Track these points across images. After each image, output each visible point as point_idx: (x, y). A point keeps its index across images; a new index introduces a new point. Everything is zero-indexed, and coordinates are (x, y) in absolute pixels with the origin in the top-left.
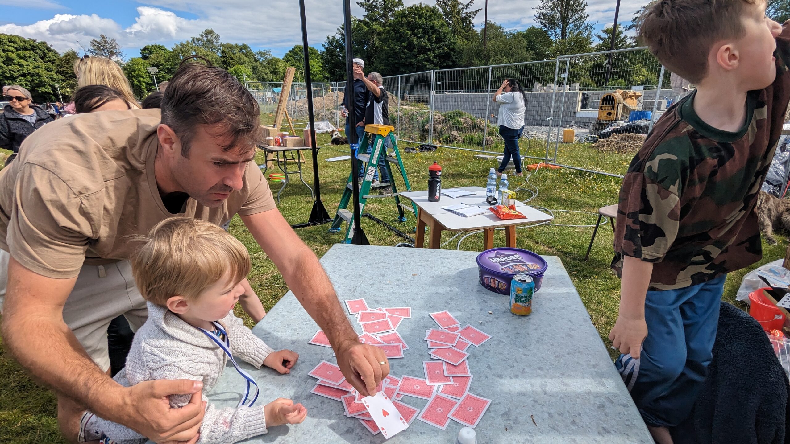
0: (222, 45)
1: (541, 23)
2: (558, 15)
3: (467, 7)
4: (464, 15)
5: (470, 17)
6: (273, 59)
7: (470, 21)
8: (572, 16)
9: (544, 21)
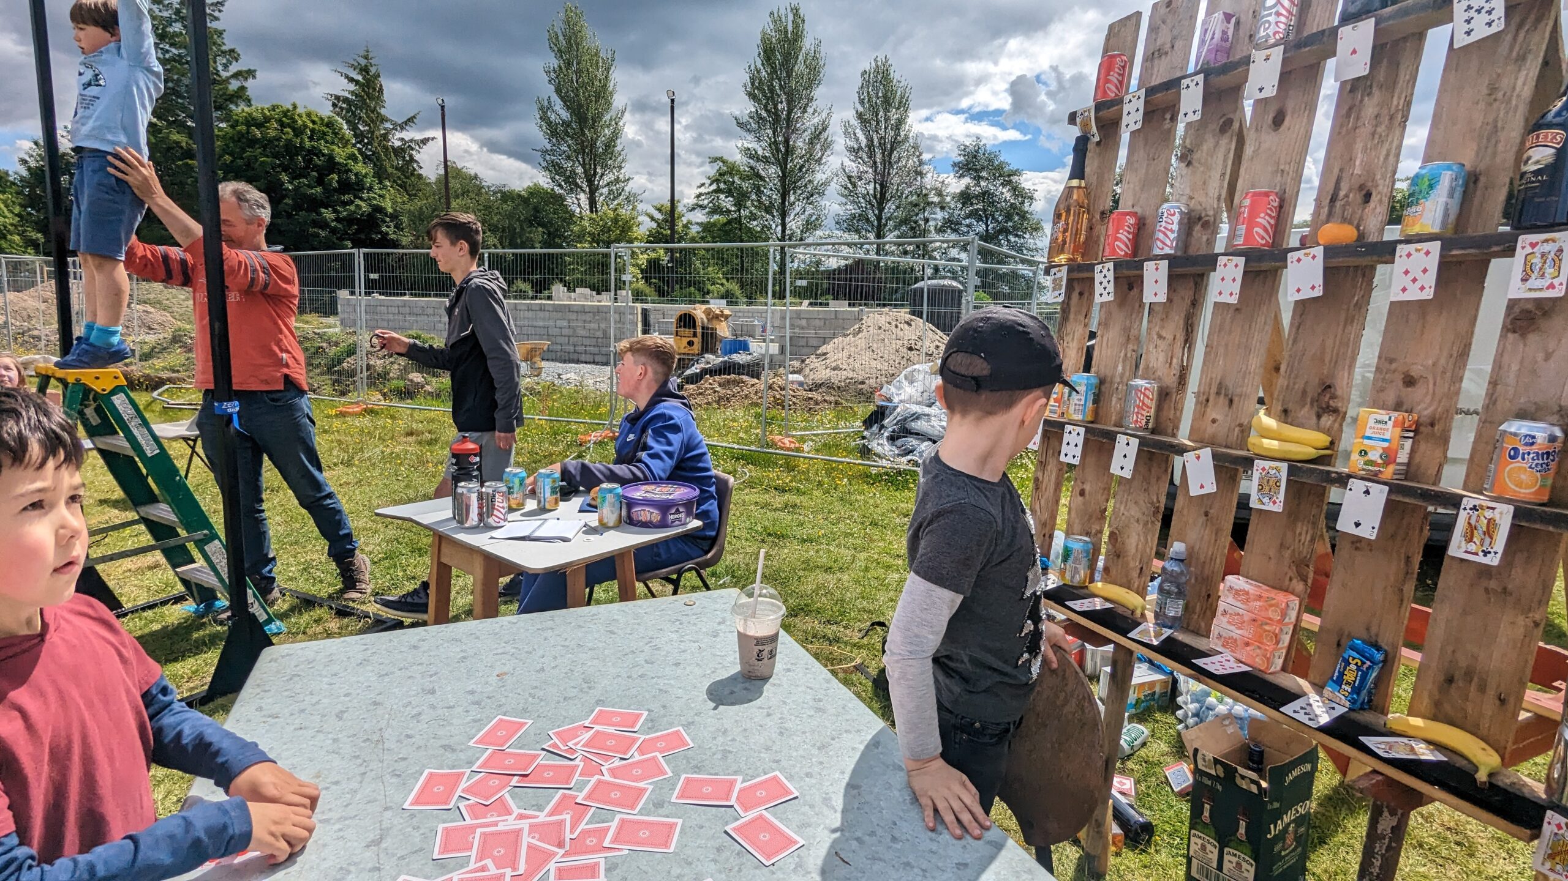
1: (553, 181)
2: (580, 170)
3: (402, 128)
4: (398, 144)
5: (412, 149)
7: (411, 156)
8: (602, 175)
9: (557, 177)
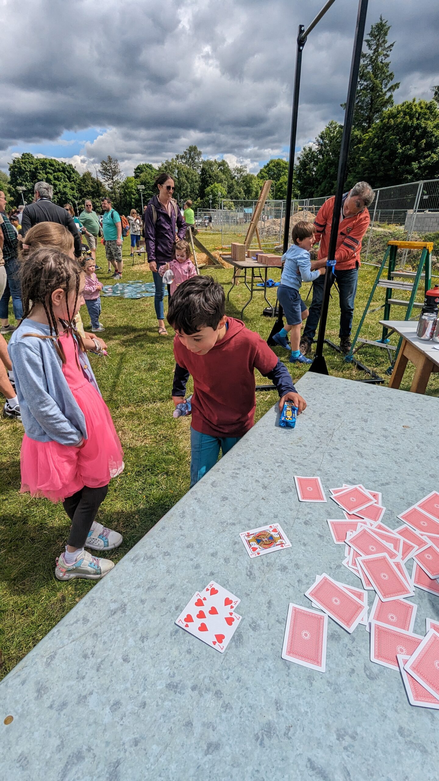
0: (203, 162)
6: (248, 175)
